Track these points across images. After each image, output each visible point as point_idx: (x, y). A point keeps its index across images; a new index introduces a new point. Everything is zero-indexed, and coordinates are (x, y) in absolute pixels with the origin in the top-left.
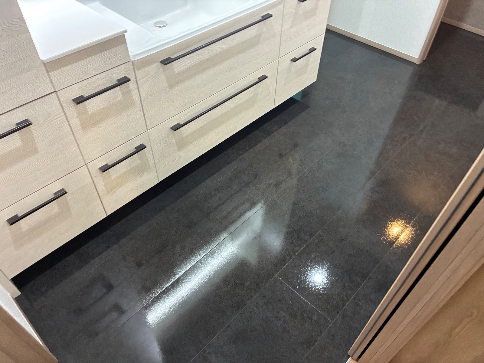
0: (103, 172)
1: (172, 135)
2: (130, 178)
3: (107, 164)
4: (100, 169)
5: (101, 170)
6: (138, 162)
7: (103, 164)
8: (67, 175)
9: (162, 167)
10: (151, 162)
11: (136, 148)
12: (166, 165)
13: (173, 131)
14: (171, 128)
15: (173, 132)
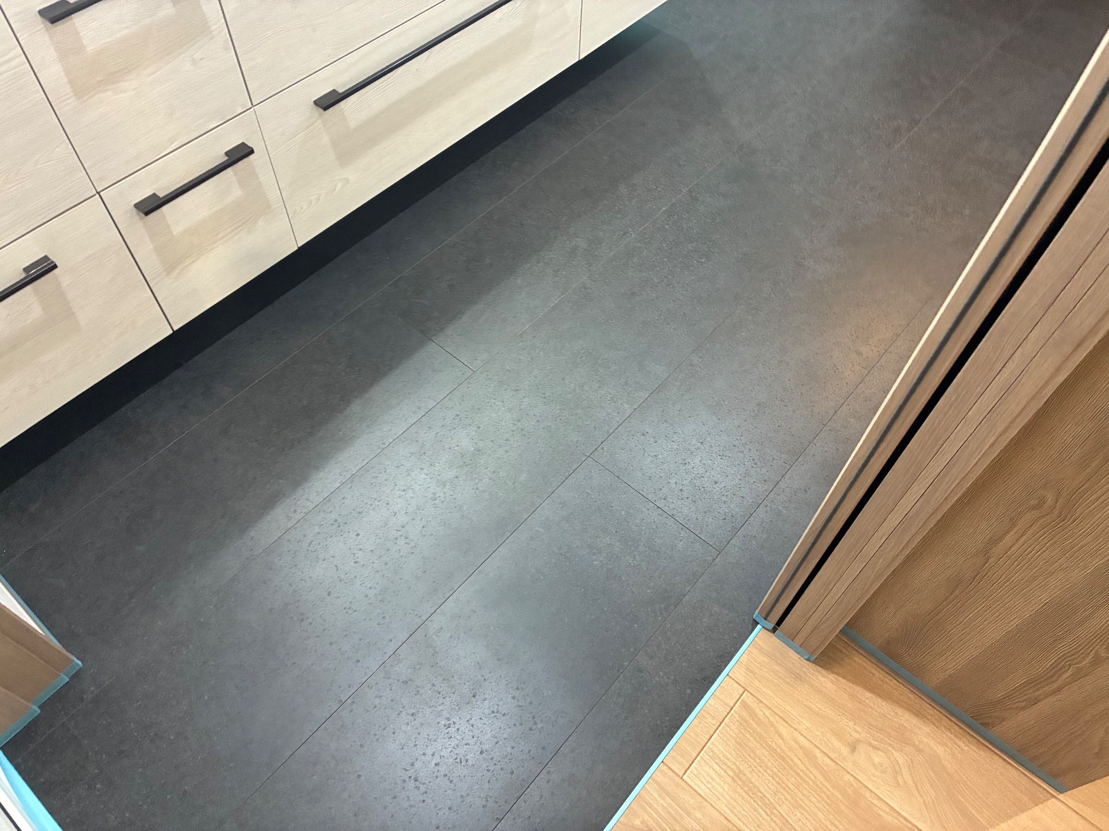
0: (147, 214)
1: (320, 121)
2: (221, 235)
3: (154, 194)
4: (137, 206)
5: (141, 211)
6: (237, 192)
7: (146, 193)
8: (52, 219)
9: (302, 208)
10: (273, 195)
11: (227, 154)
12: (311, 202)
13: (321, 110)
14: (317, 103)
15: (321, 115)
